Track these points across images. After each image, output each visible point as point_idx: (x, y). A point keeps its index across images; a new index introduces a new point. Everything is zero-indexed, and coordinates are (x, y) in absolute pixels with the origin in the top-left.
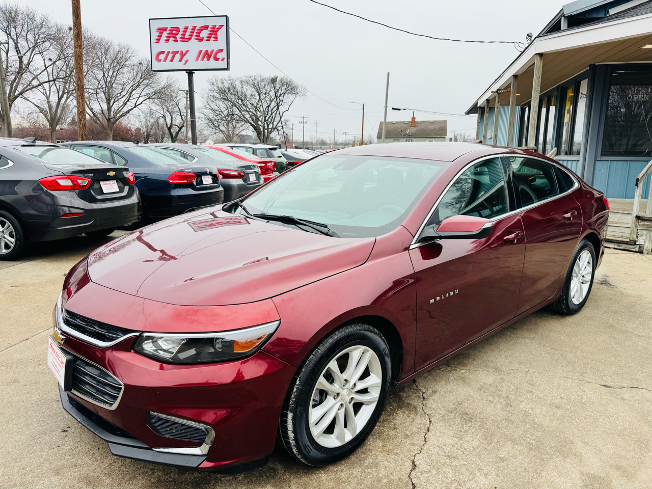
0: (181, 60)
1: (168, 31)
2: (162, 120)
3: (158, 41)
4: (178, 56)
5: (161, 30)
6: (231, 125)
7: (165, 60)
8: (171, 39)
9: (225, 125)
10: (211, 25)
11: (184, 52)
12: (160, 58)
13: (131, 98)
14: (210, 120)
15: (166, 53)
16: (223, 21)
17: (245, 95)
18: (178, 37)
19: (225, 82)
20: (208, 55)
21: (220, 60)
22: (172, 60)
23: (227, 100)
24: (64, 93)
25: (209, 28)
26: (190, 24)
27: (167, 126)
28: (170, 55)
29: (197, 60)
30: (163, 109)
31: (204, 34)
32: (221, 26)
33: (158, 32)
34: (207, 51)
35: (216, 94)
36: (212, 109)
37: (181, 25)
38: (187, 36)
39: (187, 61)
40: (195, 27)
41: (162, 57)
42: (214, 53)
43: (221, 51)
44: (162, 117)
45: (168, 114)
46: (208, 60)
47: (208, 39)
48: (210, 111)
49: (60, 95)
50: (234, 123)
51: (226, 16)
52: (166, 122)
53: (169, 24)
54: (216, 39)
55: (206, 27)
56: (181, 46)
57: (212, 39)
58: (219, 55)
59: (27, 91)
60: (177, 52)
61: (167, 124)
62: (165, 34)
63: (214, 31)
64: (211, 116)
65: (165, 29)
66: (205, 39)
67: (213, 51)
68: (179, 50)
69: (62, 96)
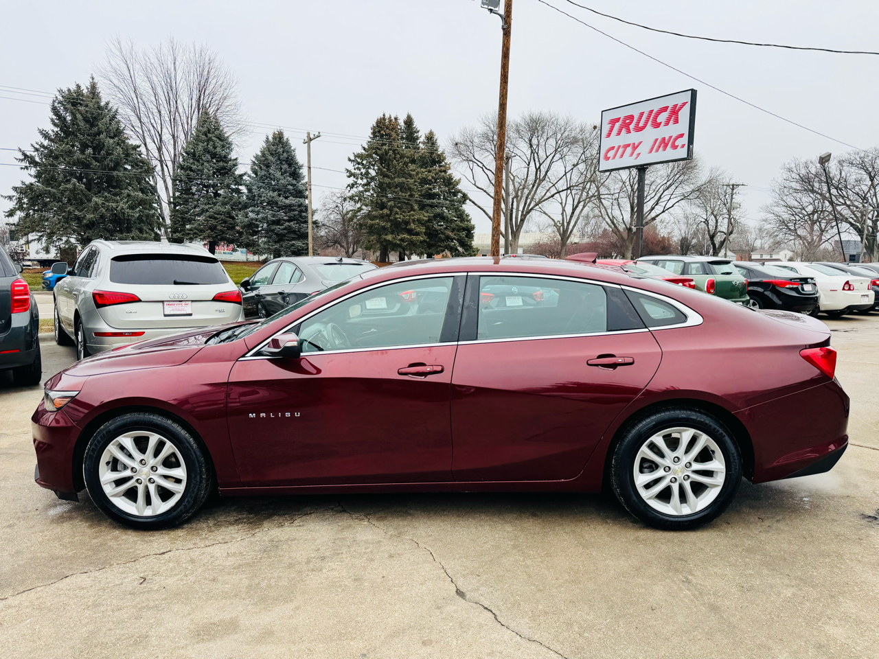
0: (631, 155)
1: (620, 122)
2: (703, 225)
3: (609, 135)
4: (629, 150)
5: (614, 122)
6: (816, 227)
7: (614, 158)
8: (624, 131)
9: (807, 226)
10: (671, 106)
11: (636, 144)
12: (608, 156)
13: (661, 200)
14: (783, 222)
15: (615, 149)
16: (687, 97)
17: (845, 181)
18: (632, 127)
19: (810, 165)
20: (664, 143)
21: (679, 147)
22: (622, 156)
23: (813, 191)
24: (579, 202)
25: (669, 109)
26: (646, 108)
27: (709, 234)
28: (621, 150)
29: (651, 152)
30: (707, 211)
31: (662, 118)
32: (684, 104)
33: (610, 125)
34: (664, 139)
35: (795, 185)
36: (787, 206)
37: (635, 111)
38: (641, 125)
39: (639, 154)
40: (652, 111)
41: (611, 154)
42: (672, 140)
43: (681, 136)
44: (704, 222)
45: (713, 217)
46: (664, 149)
47: (667, 124)
48: (784, 209)
49: (575, 204)
50: (823, 226)
51: (692, 90)
52: (708, 228)
53: (621, 114)
54: (676, 121)
55: (665, 109)
56: (634, 137)
57: (671, 122)
58: (679, 142)
59: (544, 201)
60: (629, 145)
61: (709, 231)
62: (617, 125)
63: (675, 112)
64: (786, 216)
65: (618, 120)
66: (662, 124)
67: (671, 137)
68: (631, 142)
69: (577, 206)
